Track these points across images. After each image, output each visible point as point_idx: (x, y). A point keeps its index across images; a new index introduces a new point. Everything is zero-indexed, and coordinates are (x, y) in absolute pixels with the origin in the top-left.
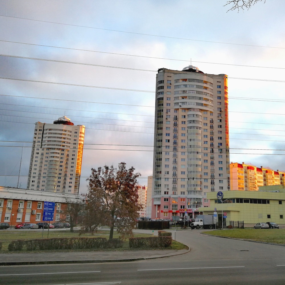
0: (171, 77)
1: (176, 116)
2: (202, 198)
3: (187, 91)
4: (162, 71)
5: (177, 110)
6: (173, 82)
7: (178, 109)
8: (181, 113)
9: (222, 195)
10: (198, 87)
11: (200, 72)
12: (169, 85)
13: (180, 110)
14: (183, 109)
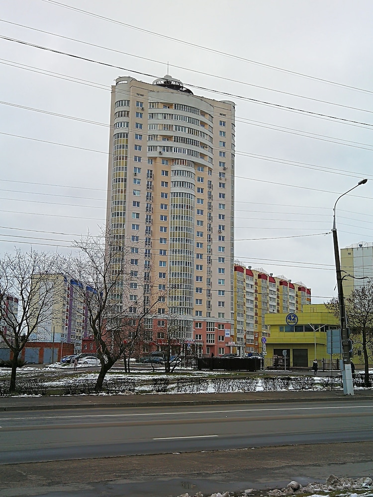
0: (142, 95)
1: (151, 171)
2: (192, 320)
3: (172, 126)
4: (127, 82)
5: (152, 159)
6: (146, 106)
7: (155, 158)
8: (160, 166)
9: (296, 319)
10: (191, 120)
11: (188, 91)
12: (140, 111)
13: (159, 161)
14: (163, 159)
